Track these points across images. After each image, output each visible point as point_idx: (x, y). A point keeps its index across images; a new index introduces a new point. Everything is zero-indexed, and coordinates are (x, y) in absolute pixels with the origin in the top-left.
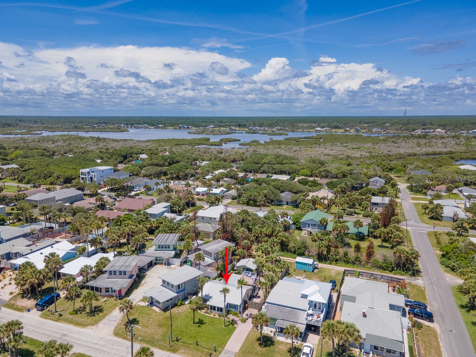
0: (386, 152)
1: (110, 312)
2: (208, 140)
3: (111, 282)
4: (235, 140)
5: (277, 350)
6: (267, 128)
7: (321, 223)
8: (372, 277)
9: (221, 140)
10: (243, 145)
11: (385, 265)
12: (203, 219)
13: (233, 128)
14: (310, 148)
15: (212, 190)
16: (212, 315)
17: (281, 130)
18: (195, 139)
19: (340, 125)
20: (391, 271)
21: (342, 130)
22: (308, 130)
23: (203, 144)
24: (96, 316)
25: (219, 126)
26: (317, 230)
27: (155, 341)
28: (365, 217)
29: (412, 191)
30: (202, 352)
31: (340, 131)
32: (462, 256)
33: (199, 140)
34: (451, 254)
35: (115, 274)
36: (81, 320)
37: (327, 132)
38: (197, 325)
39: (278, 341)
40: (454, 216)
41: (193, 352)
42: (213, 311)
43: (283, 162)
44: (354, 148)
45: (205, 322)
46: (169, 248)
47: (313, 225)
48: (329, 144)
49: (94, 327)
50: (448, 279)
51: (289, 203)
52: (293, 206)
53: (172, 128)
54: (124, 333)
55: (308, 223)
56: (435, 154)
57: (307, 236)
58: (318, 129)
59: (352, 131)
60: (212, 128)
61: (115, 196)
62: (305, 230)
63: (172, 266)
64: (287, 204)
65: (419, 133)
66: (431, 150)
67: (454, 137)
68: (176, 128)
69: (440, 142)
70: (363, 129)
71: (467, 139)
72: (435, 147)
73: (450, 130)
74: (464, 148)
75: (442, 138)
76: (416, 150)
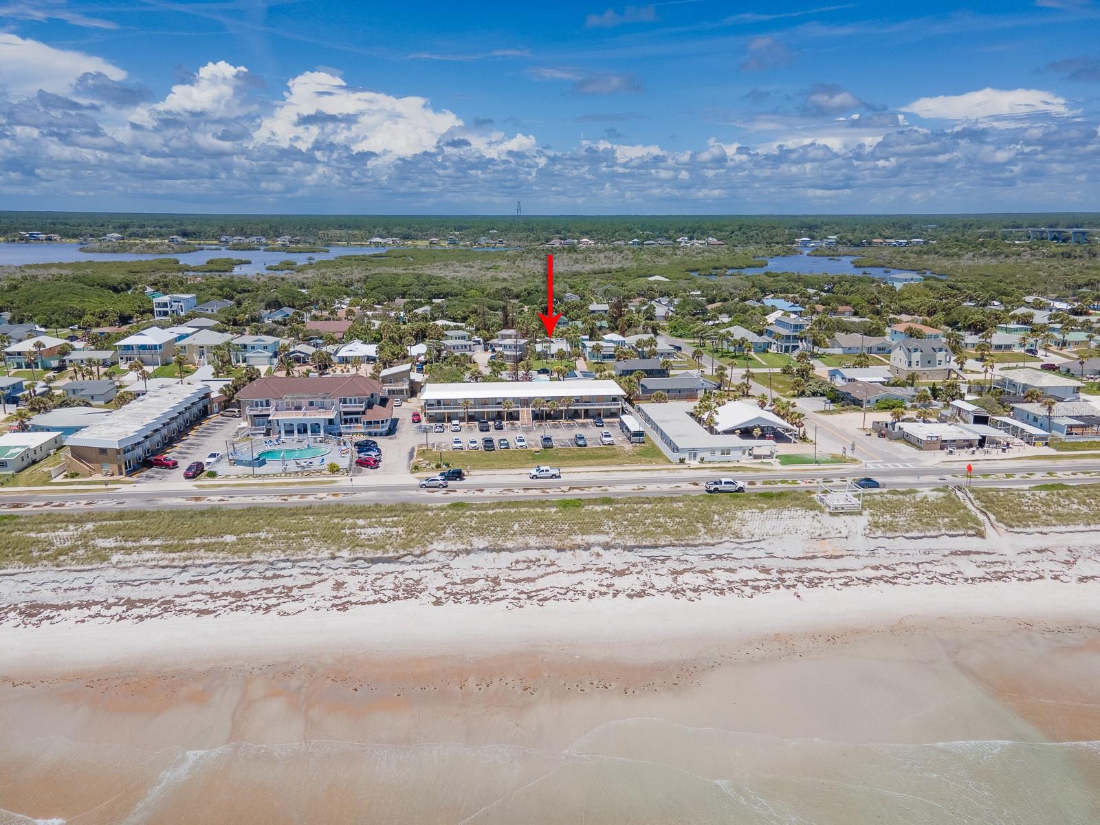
4: (239, 262)
13: (179, 239)
17: (297, 242)
19: (413, 233)
22: (358, 243)
31: (422, 244)
40: (666, 314)
53: (2, 239)
58: (377, 240)
59: (444, 243)
60: (118, 239)
65: (557, 245)
66: (596, 267)
67: (614, 249)
68: (14, 241)
69: (602, 256)
70: (461, 240)
71: (634, 252)
72: (599, 264)
73: (601, 239)
74: (635, 264)
75: (600, 251)
76: (577, 268)
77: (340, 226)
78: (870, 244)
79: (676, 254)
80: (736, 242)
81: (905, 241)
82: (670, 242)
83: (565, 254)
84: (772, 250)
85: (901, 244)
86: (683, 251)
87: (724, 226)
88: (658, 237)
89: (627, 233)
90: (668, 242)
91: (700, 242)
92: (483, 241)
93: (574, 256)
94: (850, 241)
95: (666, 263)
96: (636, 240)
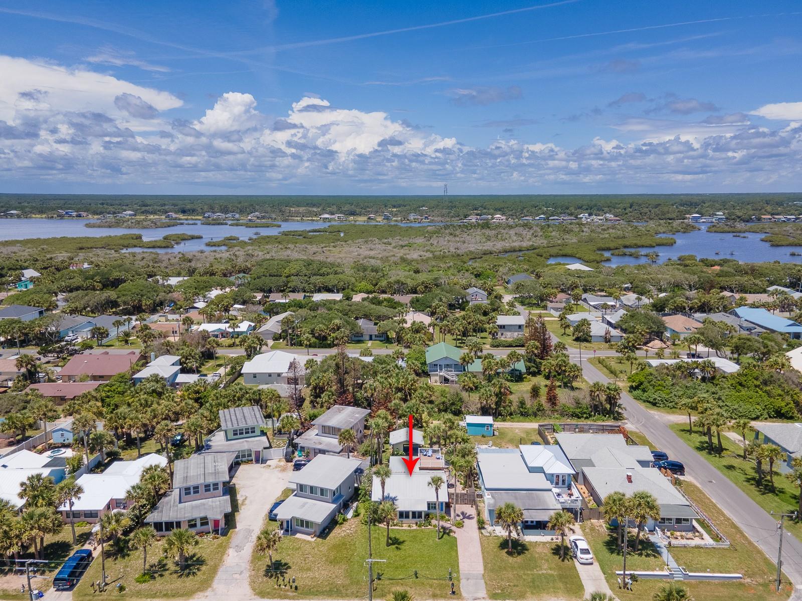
0: (452, 250)
1: (221, 560)
2: (139, 237)
3: (193, 507)
4: (193, 238)
5: (537, 556)
6: (237, 216)
7: (464, 360)
8: (577, 430)
9: (165, 238)
10: (215, 246)
11: (579, 410)
12: (255, 377)
13: (174, 215)
14: (334, 247)
15: (237, 327)
16: (405, 527)
17: (263, 217)
18: (110, 237)
19: (358, 210)
20: (587, 418)
21: (365, 218)
22: (310, 218)
23: (135, 246)
24: (199, 573)
25: (143, 213)
26: (453, 373)
27: (341, 588)
28: (495, 347)
29: (525, 305)
30: (431, 586)
31: (361, 220)
32: (659, 385)
33: (121, 238)
34: (646, 384)
35: (196, 492)
36: (169, 587)
37: (342, 221)
38: (394, 547)
39: (530, 543)
40: (606, 334)
41: (416, 589)
42: (405, 520)
43: (321, 272)
44: (402, 246)
45: (401, 540)
46: (254, 432)
47: (447, 366)
48: (360, 240)
49: (209, 592)
50: (657, 417)
51: (373, 337)
52: (381, 341)
53: (44, 216)
54: (275, 589)
55: (438, 363)
56: (515, 251)
57: (438, 384)
58: (327, 216)
59: (379, 219)
60: (130, 215)
61: (39, 353)
62: (437, 375)
63: (269, 463)
64: (371, 339)
65: (474, 220)
66: (507, 245)
67: (525, 226)
68: (53, 217)
69: (512, 232)
70: (394, 217)
71: (542, 229)
72: (510, 241)
73: (512, 215)
74: (545, 242)
75: (511, 227)
76: (488, 246)
77: (307, 204)
78: (759, 219)
79: (583, 231)
80: (632, 218)
81: (794, 217)
82: (572, 218)
83: (479, 230)
84: (672, 227)
85: (789, 219)
86: (589, 228)
87: (616, 203)
88: (561, 213)
89: (533, 210)
90: (570, 218)
91: (599, 218)
92: (412, 217)
93: (487, 232)
94: (739, 217)
95: (574, 240)
96: (542, 216)
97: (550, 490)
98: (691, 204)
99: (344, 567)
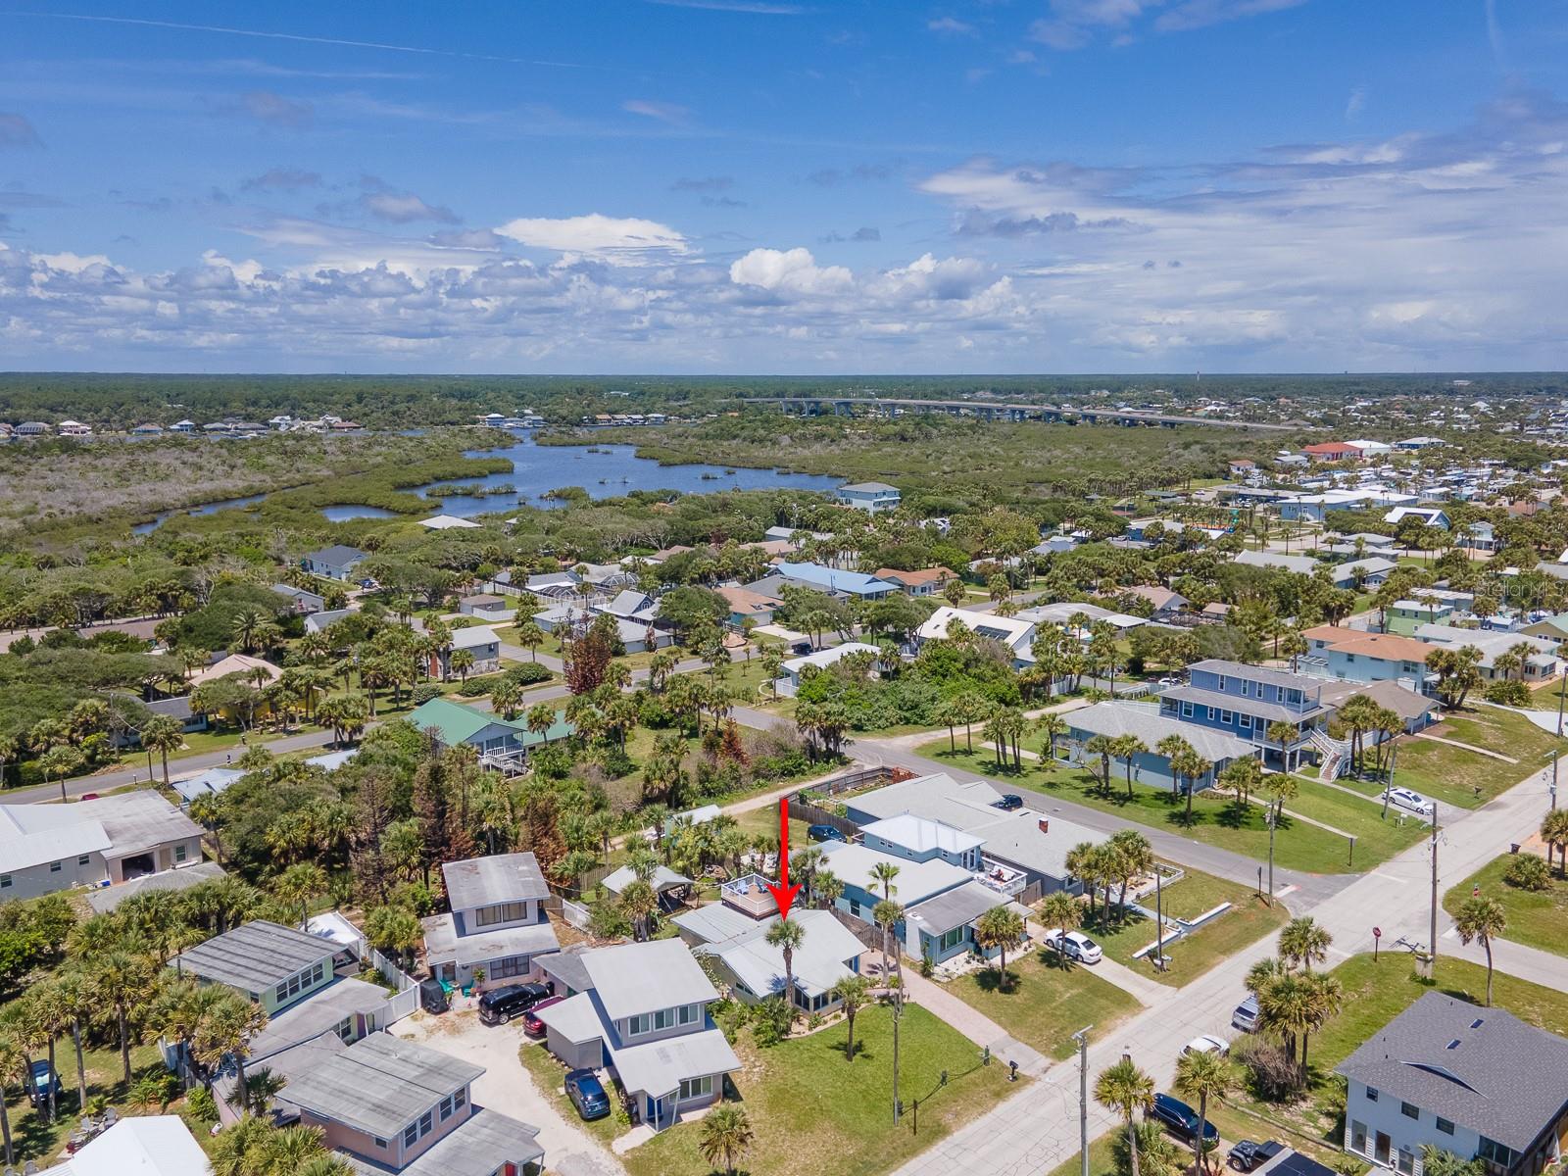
3: (444, 1164)
5: (1035, 980)
11: (790, 762)
20: (803, 772)
26: (505, 755)
30: (976, 1085)
35: (428, 1129)
38: (858, 1057)
39: (1008, 966)
40: (650, 635)
41: (963, 1100)
46: (318, 977)
47: (492, 743)
50: (884, 746)
52: (203, 732)
56: (219, 501)
63: (396, 1031)
73: (104, 421)
76: (141, 493)
78: (594, 421)
80: (382, 423)
82: (257, 425)
85: (635, 421)
88: (226, 416)
90: (251, 425)
91: (315, 423)
94: (564, 419)
95: (327, 472)
96: (186, 422)
97: (972, 879)
98: (462, 395)
99: (826, 1124)
